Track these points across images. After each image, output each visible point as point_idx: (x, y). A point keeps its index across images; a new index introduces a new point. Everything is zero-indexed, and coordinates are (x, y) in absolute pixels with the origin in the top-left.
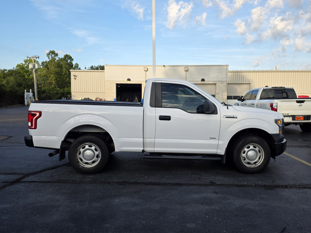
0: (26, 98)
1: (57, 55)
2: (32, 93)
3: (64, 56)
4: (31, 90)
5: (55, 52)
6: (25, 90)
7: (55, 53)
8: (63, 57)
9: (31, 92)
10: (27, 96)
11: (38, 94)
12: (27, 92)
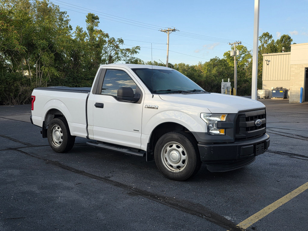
0: (223, 88)
1: (270, 37)
2: (230, 83)
3: (281, 37)
4: (229, 79)
5: (269, 34)
6: (223, 80)
7: (268, 36)
8: (279, 38)
9: (229, 81)
10: (224, 86)
11: (238, 84)
12: (224, 81)
